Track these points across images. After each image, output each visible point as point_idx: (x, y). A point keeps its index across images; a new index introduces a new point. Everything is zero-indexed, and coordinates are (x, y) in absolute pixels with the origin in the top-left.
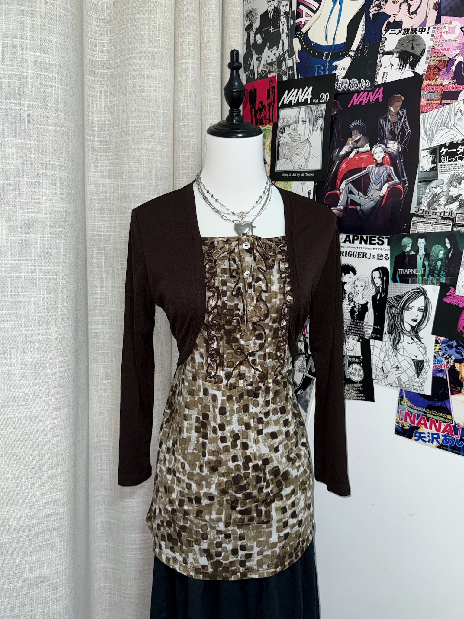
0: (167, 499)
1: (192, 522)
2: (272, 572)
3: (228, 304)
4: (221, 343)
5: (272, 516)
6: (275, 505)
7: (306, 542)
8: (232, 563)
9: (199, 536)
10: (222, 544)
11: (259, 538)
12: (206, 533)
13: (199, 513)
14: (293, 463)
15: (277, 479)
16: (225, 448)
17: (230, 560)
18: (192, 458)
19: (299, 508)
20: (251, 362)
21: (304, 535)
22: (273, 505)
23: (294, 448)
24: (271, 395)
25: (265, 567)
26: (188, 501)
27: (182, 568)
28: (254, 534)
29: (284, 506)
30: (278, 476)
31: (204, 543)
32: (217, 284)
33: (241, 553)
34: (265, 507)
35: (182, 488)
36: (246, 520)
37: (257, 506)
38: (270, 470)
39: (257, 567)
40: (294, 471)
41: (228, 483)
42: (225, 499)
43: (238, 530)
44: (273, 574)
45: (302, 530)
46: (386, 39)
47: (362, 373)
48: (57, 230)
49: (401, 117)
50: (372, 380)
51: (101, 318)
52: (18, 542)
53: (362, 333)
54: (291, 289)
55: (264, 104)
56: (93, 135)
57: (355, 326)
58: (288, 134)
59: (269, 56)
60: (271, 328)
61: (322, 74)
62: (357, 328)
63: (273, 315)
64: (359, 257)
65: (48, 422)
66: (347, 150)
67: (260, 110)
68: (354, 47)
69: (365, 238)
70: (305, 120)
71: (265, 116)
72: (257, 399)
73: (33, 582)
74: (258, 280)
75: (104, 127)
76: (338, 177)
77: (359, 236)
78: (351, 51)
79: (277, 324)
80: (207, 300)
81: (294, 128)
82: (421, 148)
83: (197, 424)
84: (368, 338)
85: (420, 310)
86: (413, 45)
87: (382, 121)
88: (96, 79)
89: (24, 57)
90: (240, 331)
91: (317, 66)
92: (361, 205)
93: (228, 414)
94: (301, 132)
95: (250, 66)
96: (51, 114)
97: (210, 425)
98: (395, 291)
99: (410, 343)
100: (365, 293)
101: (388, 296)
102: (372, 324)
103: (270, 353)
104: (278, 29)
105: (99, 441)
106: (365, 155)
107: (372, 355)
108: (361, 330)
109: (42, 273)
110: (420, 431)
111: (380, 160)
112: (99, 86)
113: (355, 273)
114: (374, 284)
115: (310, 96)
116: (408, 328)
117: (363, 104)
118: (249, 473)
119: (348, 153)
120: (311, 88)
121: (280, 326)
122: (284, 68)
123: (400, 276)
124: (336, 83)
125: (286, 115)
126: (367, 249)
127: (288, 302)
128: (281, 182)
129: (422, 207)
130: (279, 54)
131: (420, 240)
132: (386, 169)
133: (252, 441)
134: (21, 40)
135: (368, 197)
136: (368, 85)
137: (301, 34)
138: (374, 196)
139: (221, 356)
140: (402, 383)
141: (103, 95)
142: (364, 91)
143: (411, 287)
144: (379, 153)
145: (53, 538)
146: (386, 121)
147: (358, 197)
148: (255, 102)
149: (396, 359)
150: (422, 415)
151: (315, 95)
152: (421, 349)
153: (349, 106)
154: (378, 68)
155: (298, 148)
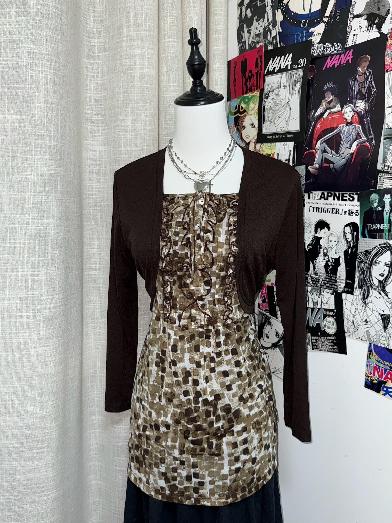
0: (136, 425)
1: (152, 447)
2: (223, 502)
3: (179, 253)
4: (173, 287)
5: (223, 450)
6: (226, 439)
7: (262, 480)
8: (186, 489)
9: (158, 460)
10: (177, 469)
11: (211, 468)
12: (164, 458)
13: (158, 439)
14: (245, 403)
15: (229, 417)
16: (177, 382)
17: (185, 485)
18: (152, 389)
19: (252, 446)
20: (200, 306)
21: (259, 473)
22: (225, 439)
23: (247, 388)
24: (222, 338)
25: (217, 496)
26: (149, 428)
27: (145, 488)
28: (207, 464)
29: (235, 441)
30: (230, 414)
31: (162, 466)
32: (170, 235)
33: (194, 480)
34: (216, 440)
35: (146, 415)
36: (198, 450)
37: (208, 438)
38: (222, 407)
39: (210, 496)
40: (245, 410)
41: (181, 414)
42: (179, 429)
43: (192, 459)
44: (224, 504)
45: (257, 467)
46: (356, 3)
47: (335, 326)
48: (47, 189)
49: (368, 77)
50: (344, 333)
51: (98, 265)
52: (14, 447)
53: (335, 287)
54: (237, 240)
55: (252, 73)
56: (92, 109)
57: (329, 280)
58: (272, 99)
59: (257, 28)
60: (218, 276)
61: (300, 41)
62: (331, 282)
63: (220, 264)
64: (332, 213)
65: (39, 349)
66: (321, 111)
67: (250, 78)
68: (328, 13)
69: (337, 194)
70: (285, 85)
71: (253, 84)
72: (209, 340)
73: (25, 482)
74: (207, 231)
75: (101, 102)
76: (314, 137)
77: (333, 192)
78: (325, 17)
79: (224, 273)
80: (161, 249)
81: (276, 93)
82: (386, 105)
83: (157, 360)
84: (340, 292)
85: (386, 265)
86: (379, 7)
87: (351, 82)
88: (94, 61)
89: (20, 50)
90: (190, 277)
91: (296, 34)
92: (334, 163)
93: (179, 352)
94: (282, 96)
95: (242, 38)
96: (42, 94)
97: (167, 360)
98: (364, 246)
99: (378, 297)
100: (338, 247)
101: (359, 251)
102: (344, 278)
103: (219, 299)
104: (264, 3)
105: (95, 372)
106: (336, 115)
107: (344, 309)
108: (335, 284)
109: (35, 225)
110: (387, 385)
111: (349, 119)
112: (96, 67)
113: (329, 228)
114: (346, 239)
115: (290, 63)
116: (376, 283)
117: (336, 66)
118: (199, 407)
119: (322, 114)
120: (291, 55)
121: (228, 274)
122: (269, 38)
123: (368, 231)
124: (312, 48)
125: (270, 81)
126: (340, 205)
127: (233, 252)
128: (266, 144)
129: (388, 164)
130: (265, 25)
131: (386, 195)
132: (355, 128)
133: (202, 377)
134: (18, 36)
135: (340, 155)
136: (340, 49)
137: (283, 5)
138: (345, 154)
139: (174, 299)
140: (371, 337)
141: (100, 74)
142: (337, 54)
143: (378, 242)
144: (348, 112)
145: (43, 448)
146: (354, 81)
147: (331, 155)
148: (246, 71)
149: (365, 312)
150: (389, 370)
151: (295, 61)
152: (387, 303)
153: (324, 69)
154: (348, 31)
155: (280, 112)
